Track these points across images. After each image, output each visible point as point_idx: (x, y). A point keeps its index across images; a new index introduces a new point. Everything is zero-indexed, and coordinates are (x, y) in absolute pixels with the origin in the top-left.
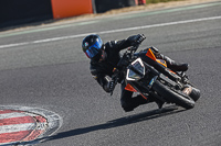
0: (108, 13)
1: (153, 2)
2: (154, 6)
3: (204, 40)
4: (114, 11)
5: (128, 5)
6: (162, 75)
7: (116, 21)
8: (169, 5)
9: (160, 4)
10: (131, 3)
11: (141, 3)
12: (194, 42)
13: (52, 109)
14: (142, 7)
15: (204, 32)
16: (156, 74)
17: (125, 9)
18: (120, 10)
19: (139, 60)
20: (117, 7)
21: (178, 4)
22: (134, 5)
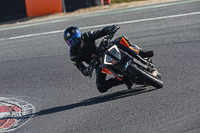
0: (76, 12)
1: (117, 2)
2: (118, 5)
3: (164, 36)
4: (81, 10)
5: (94, 5)
6: (135, 60)
7: (84, 19)
8: (132, 5)
9: (123, 4)
10: (98, 2)
11: (106, 2)
12: (154, 38)
13: (25, 99)
14: (107, 6)
15: (164, 29)
16: (130, 59)
17: (92, 8)
18: (88, 9)
19: (115, 46)
20: (85, 6)
21: (139, 3)
22: (100, 4)
